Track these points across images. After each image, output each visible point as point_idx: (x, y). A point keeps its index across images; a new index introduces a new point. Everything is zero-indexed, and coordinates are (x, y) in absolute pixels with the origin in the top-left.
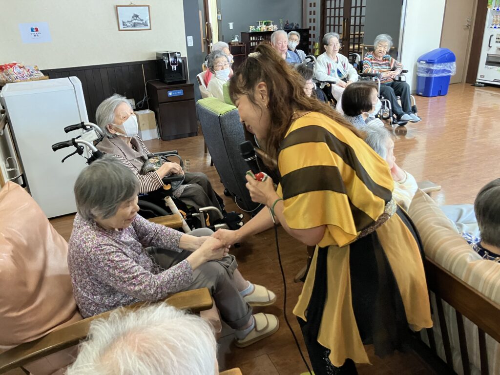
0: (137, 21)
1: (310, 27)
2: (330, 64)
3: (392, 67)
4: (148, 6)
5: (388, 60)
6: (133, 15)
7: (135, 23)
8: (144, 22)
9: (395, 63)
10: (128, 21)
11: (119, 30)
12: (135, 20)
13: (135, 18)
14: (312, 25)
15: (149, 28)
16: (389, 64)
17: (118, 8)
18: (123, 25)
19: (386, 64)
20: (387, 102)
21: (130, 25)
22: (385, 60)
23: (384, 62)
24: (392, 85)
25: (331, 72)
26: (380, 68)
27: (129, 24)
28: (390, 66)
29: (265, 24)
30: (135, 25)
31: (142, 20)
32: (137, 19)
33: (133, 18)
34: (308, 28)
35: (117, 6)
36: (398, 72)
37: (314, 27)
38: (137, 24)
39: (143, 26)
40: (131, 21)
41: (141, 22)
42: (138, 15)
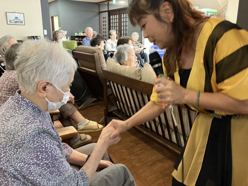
0: (17, 20)
2: (113, 44)
3: (140, 47)
4: (23, 14)
5: (138, 44)
6: (15, 17)
7: (16, 21)
8: (21, 21)
9: (141, 45)
10: (12, 20)
11: (7, 24)
12: (16, 20)
13: (16, 19)
14: (105, 34)
15: (24, 24)
16: (138, 45)
17: (7, 13)
18: (10, 22)
19: (137, 45)
20: (138, 61)
21: (13, 22)
22: (137, 44)
23: (136, 45)
24: (140, 54)
25: (113, 47)
26: (135, 47)
27: (12, 22)
28: (139, 46)
29: (82, 32)
30: (16, 22)
31: (20, 20)
33: (15, 18)
35: (6, 12)
36: (142, 48)
38: (17, 22)
39: (21, 23)
40: (14, 20)
41: (20, 21)
42: (18, 17)
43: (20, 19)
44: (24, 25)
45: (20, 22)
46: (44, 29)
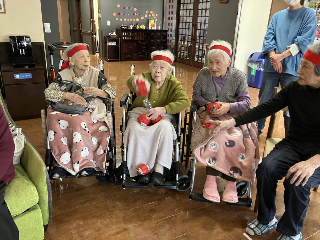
1: (169, 29)
14: (170, 27)
15: (3, 11)
34: (167, 29)
37: (171, 30)
44: (5, 13)
46: (44, 21)
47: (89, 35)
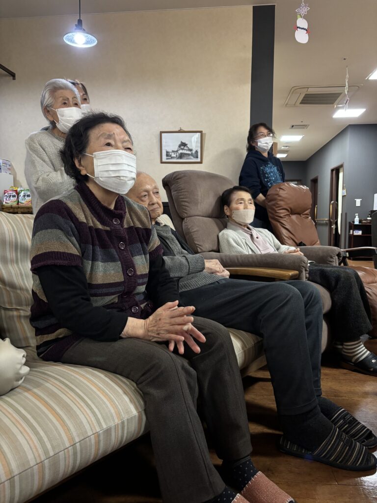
0: (183, 151)
4: (201, 132)
6: (179, 143)
7: (181, 154)
8: (194, 152)
10: (173, 151)
12: (182, 149)
13: (183, 147)
15: (199, 160)
17: (163, 134)
18: (167, 155)
21: (175, 156)
27: (173, 155)
30: (181, 156)
31: (191, 150)
32: (185, 148)
33: (180, 146)
35: (161, 133)
38: (184, 155)
39: (192, 157)
40: (177, 151)
41: (190, 153)
42: (186, 143)
43: (190, 148)
45: (192, 155)
47: (326, 224)
